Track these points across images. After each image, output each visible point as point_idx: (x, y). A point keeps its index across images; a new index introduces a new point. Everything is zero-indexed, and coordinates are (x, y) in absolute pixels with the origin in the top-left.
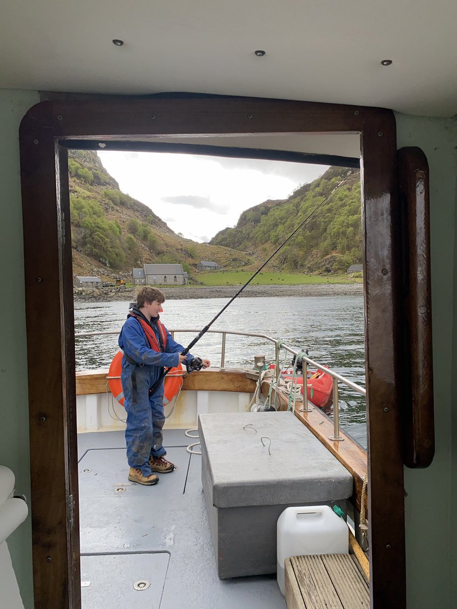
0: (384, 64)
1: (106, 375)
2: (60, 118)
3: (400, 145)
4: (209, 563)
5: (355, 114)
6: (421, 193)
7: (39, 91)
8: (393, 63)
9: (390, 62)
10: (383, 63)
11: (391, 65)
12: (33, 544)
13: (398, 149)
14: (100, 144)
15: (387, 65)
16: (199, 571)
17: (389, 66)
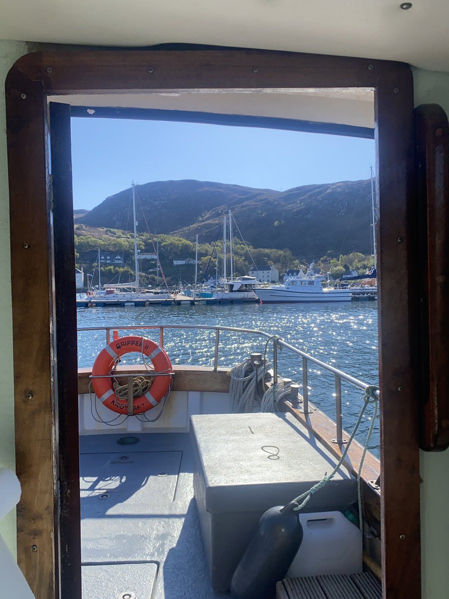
0: (403, 8)
1: (90, 374)
2: (50, 70)
3: (417, 104)
4: (200, 575)
5: (370, 69)
6: (441, 152)
7: (26, 42)
8: (413, 6)
9: (409, 5)
10: (402, 6)
11: (410, 9)
12: (18, 532)
13: (415, 107)
14: (89, 111)
15: (406, 8)
16: (191, 582)
17: (409, 10)
